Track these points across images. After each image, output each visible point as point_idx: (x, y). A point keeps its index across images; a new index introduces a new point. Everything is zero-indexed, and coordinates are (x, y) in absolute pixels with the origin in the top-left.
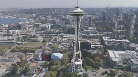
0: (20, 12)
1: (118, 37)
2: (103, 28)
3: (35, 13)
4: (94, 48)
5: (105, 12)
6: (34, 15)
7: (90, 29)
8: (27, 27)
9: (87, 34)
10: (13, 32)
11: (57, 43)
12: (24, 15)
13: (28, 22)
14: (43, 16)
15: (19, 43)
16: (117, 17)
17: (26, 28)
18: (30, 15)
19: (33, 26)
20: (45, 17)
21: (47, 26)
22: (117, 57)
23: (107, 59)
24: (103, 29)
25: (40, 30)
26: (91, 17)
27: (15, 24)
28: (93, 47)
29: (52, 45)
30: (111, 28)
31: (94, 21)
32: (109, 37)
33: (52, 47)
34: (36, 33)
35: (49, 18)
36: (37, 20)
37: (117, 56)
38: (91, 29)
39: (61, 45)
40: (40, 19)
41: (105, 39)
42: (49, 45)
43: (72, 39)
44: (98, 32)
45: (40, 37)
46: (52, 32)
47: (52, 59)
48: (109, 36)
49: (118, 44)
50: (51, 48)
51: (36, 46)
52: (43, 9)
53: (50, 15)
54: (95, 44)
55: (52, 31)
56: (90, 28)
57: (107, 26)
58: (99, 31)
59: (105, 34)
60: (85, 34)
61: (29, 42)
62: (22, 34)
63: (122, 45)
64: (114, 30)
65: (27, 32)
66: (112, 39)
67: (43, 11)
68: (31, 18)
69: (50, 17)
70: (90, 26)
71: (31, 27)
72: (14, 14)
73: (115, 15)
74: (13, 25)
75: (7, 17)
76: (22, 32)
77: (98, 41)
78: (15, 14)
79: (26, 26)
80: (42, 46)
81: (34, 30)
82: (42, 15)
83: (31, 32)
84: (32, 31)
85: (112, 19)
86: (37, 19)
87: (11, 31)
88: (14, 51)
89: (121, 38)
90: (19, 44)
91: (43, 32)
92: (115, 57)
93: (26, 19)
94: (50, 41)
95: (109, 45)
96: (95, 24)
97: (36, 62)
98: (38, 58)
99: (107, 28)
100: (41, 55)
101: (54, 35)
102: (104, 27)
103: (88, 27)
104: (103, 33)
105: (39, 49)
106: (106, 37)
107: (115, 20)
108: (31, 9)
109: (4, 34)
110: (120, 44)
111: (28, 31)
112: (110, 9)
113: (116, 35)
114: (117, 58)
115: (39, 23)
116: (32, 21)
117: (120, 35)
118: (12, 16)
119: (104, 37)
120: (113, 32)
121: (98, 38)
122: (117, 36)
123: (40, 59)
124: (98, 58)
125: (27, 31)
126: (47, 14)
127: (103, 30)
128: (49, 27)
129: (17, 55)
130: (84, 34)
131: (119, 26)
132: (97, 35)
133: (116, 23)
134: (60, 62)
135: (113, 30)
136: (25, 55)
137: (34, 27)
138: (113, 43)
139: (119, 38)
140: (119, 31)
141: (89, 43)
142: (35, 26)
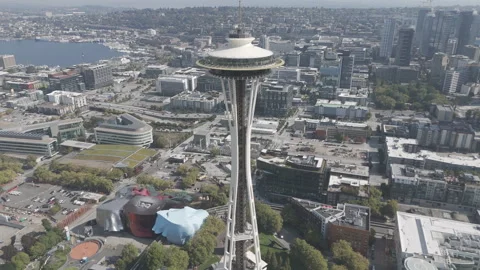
0: (109, 20)
1: (453, 140)
2: (398, 94)
3: (161, 24)
4: (338, 193)
5: (413, 27)
6: (154, 32)
7: (343, 100)
8: (119, 80)
9: (326, 120)
10: (61, 98)
11: (203, 156)
12: (123, 34)
13: (129, 61)
14: (184, 39)
15: (67, 147)
16: (460, 50)
17: (111, 84)
18: (140, 33)
19: (140, 75)
20: (191, 41)
21: (185, 81)
22: (431, 251)
23: (387, 249)
24: (397, 98)
25: (158, 94)
26: (358, 44)
27: (72, 69)
28: (334, 186)
29: (182, 161)
30: (431, 98)
31: (367, 62)
32: (413, 142)
33: (178, 174)
34: (141, 103)
35: (203, 45)
36: (161, 52)
37: (433, 248)
38: (346, 99)
39: (213, 165)
40: (170, 49)
41: (395, 148)
42: (172, 160)
43: (265, 137)
44: (374, 113)
45: (143, 126)
46: (198, 105)
47: (156, 232)
48: (414, 138)
49: (449, 179)
50: (174, 174)
51: (120, 164)
52: (188, 11)
53: (207, 33)
54: (348, 172)
55: (198, 99)
56: (342, 95)
57: (413, 84)
58: (379, 106)
59: (398, 123)
60: (317, 121)
61: (104, 142)
62: (92, 109)
63: (463, 185)
64: (440, 108)
65: (111, 99)
66: (424, 152)
67: (185, 20)
68: (142, 43)
69: (207, 43)
70: (345, 85)
71: (131, 79)
72: (90, 27)
73: (453, 41)
74: (64, 73)
75: (64, 40)
76: (93, 100)
77: (366, 153)
78: (95, 28)
79: (116, 75)
80: (140, 168)
81: (137, 95)
82: (182, 34)
83: (124, 100)
84: (129, 98)
85: (440, 58)
86: (163, 46)
87: (56, 95)
88: (37, 181)
89: (468, 145)
90: (65, 150)
91: (168, 100)
92: (420, 251)
93: (124, 49)
94: (179, 142)
95: (407, 180)
96: (367, 76)
97: (96, 238)
98: (108, 224)
99: (413, 96)
100: (118, 212)
101: (203, 115)
102: (400, 90)
103: (335, 90)
104: (389, 122)
105: (129, 176)
106: (403, 141)
107: (451, 59)
108: (149, 10)
109: (31, 104)
110: (455, 183)
111: (116, 97)
112: (434, 15)
113: (445, 132)
114: (431, 257)
115: (163, 67)
116: (142, 55)
117: (461, 135)
118: (81, 35)
119: (390, 141)
120: (434, 114)
121: (368, 140)
122: (449, 136)
123: (115, 229)
124: (344, 248)
125: (113, 95)
126: (199, 32)
127: (393, 103)
128: (190, 82)
129: (44, 201)
130: (313, 121)
131: (466, 90)
132: (367, 128)
133: (455, 76)
134: (184, 254)
135: (436, 108)
136: (72, 201)
137: (141, 82)
138: (425, 172)
139: (459, 144)
140: (462, 111)
141: (318, 169)
142: (145, 76)
